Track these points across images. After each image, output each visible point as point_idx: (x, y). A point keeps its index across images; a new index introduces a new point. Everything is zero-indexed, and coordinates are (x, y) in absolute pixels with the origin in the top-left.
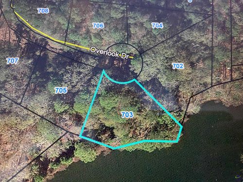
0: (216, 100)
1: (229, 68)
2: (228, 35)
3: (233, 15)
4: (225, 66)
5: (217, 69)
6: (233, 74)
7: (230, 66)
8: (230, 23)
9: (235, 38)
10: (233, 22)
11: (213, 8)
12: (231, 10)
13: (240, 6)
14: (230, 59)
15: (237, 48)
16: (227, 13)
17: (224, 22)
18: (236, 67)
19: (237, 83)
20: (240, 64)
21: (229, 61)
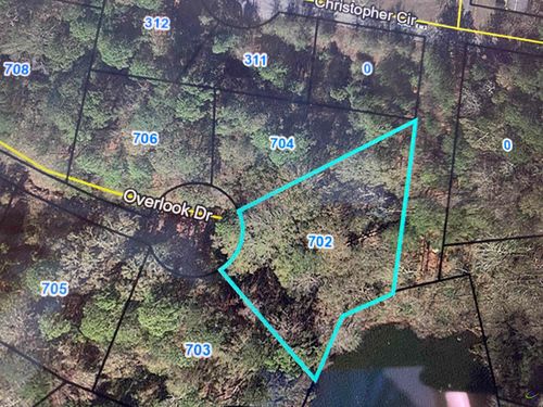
0: (399, 323)
1: (436, 251)
2: (445, 172)
3: (461, 121)
4: (429, 244)
5: (409, 252)
6: (443, 265)
7: (440, 245)
8: (452, 141)
9: (460, 179)
10: (459, 140)
11: (418, 103)
12: (459, 110)
13: (482, 101)
14: (442, 228)
15: (461, 204)
16: (448, 118)
17: (440, 139)
18: (453, 248)
19: (450, 285)
20: (463, 240)
21: (437, 233)
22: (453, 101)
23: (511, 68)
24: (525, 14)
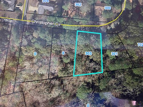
22: (19, 42)
23: (38, 31)
24: (43, 15)
